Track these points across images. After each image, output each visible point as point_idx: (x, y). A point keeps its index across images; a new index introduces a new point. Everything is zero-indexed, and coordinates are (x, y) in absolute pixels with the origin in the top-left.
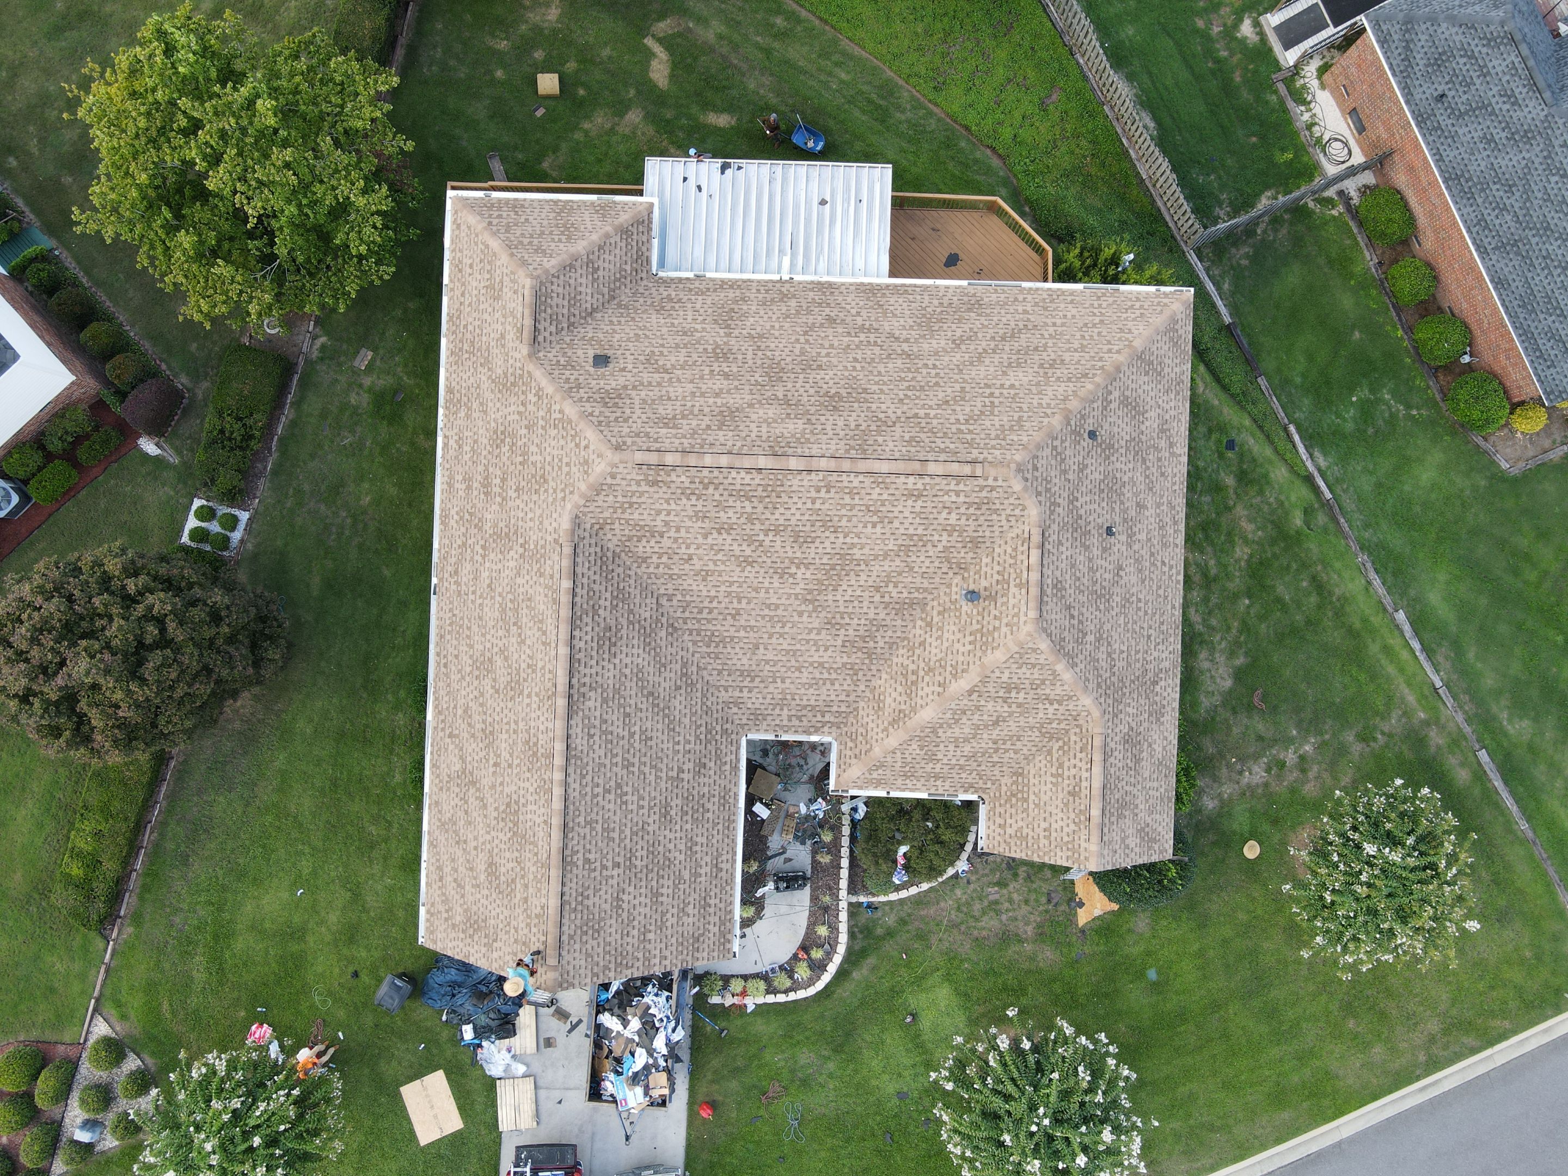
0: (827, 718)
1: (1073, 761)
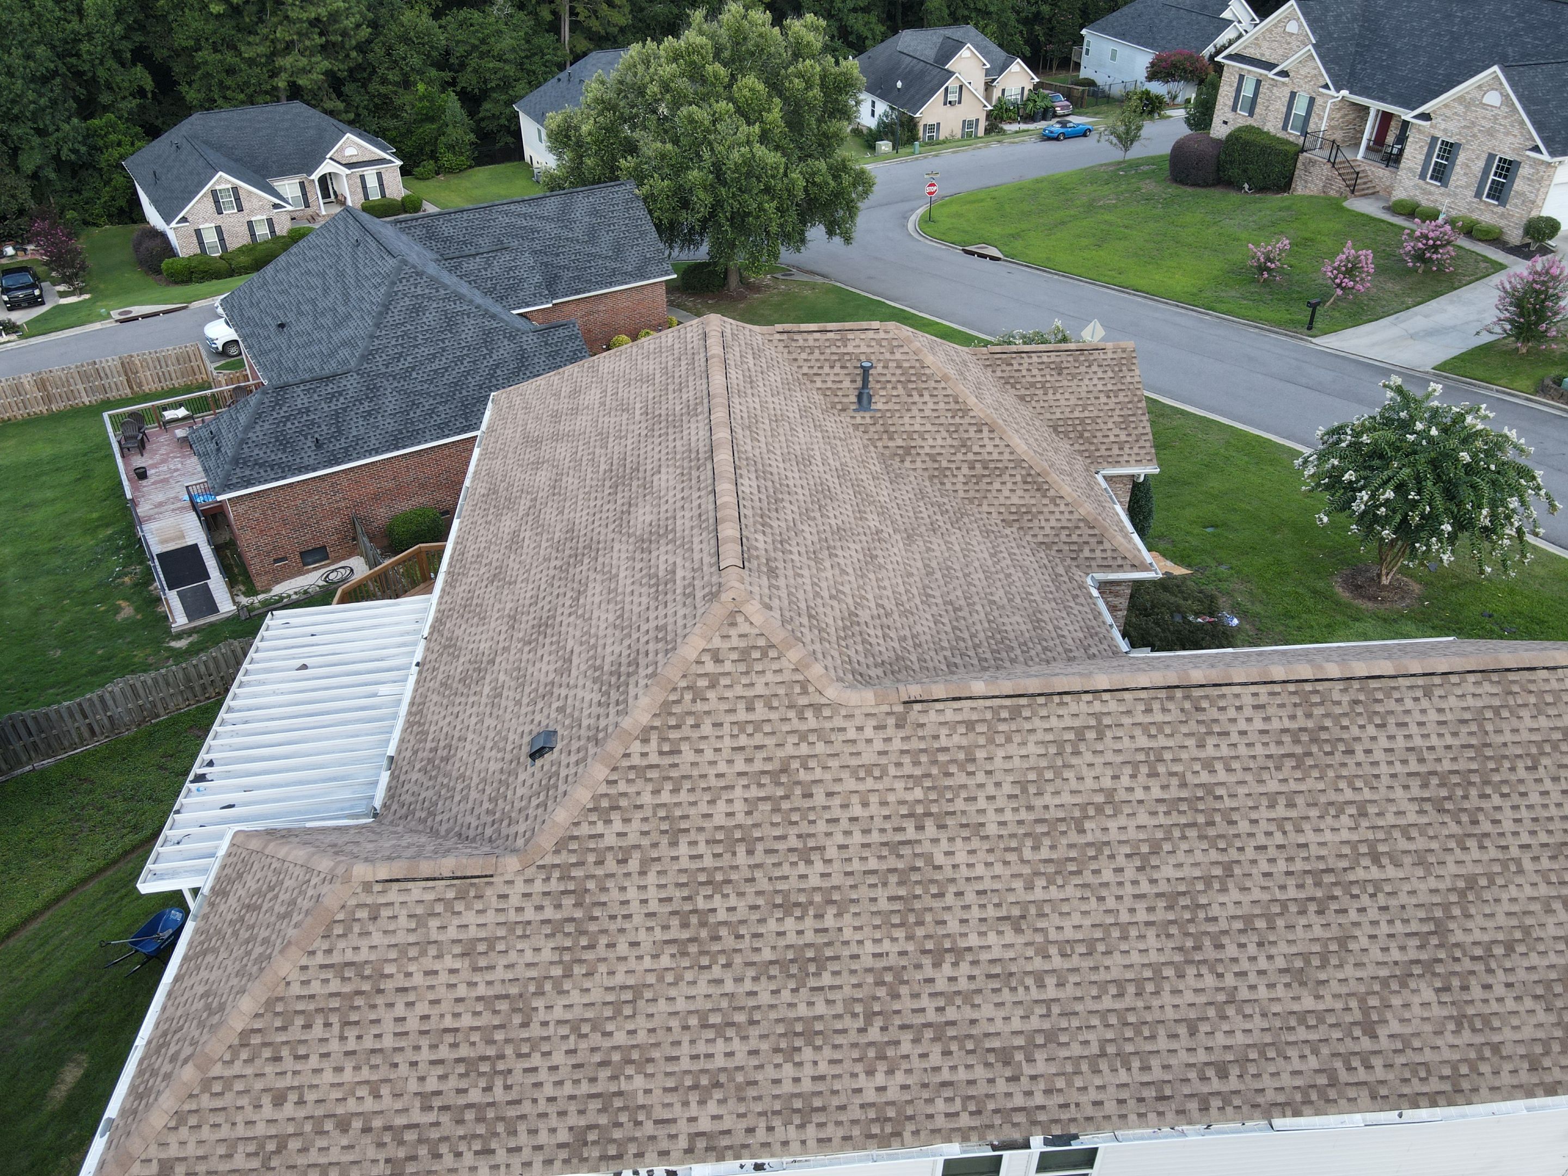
0: (1062, 571)
1: (1024, 373)
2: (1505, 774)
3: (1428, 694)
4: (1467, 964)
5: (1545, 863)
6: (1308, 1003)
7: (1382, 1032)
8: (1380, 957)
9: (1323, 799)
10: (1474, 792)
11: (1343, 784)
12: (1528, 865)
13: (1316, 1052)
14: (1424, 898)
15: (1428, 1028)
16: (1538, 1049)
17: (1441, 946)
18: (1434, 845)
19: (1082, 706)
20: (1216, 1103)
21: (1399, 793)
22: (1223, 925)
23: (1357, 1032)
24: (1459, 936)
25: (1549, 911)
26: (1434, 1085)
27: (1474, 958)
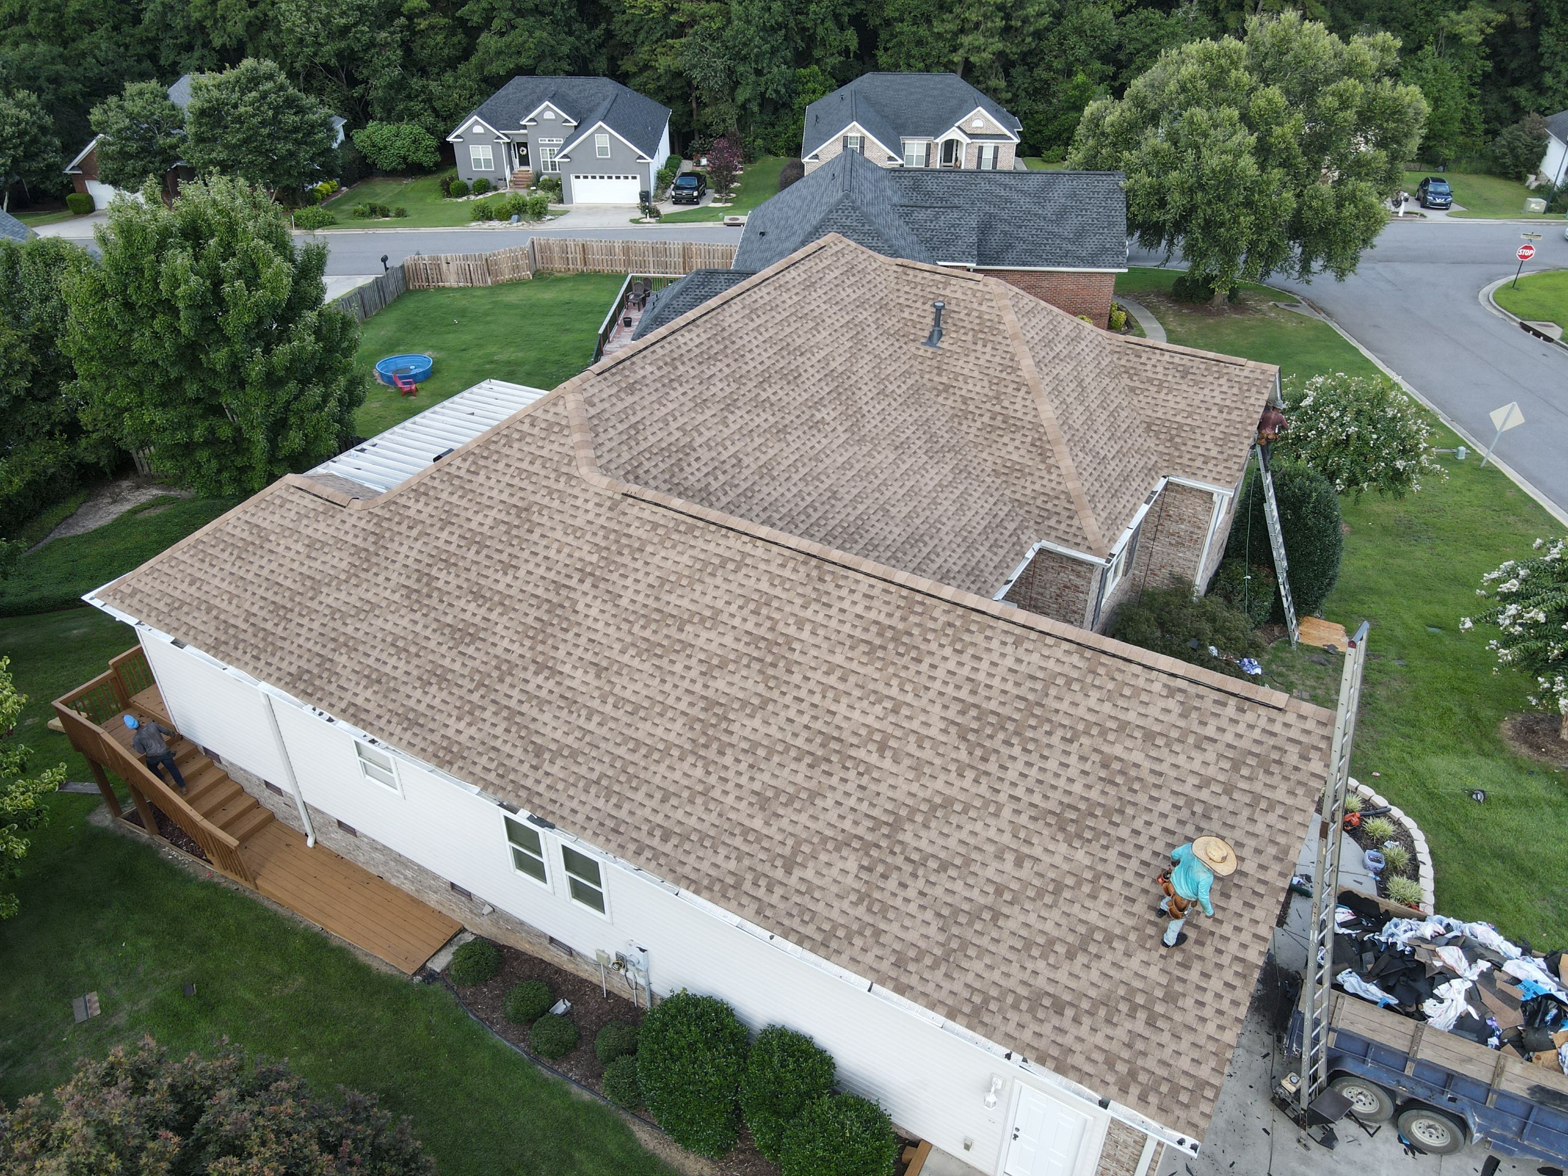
0: (1011, 526)
2: (1039, 734)
3: (1017, 644)
4: (899, 860)
5: (1023, 819)
6: (757, 824)
7: (797, 872)
8: (834, 820)
9: (871, 686)
10: (1001, 736)
11: (895, 682)
12: (1007, 813)
13: (739, 859)
14: (899, 795)
15: (835, 889)
16: (912, 953)
17: (887, 836)
18: (938, 761)
19: (735, 542)
20: (648, 854)
21: (937, 709)
22: (734, 740)
23: (779, 863)
24: (907, 837)
25: (999, 857)
26: (809, 930)
27: (908, 859)
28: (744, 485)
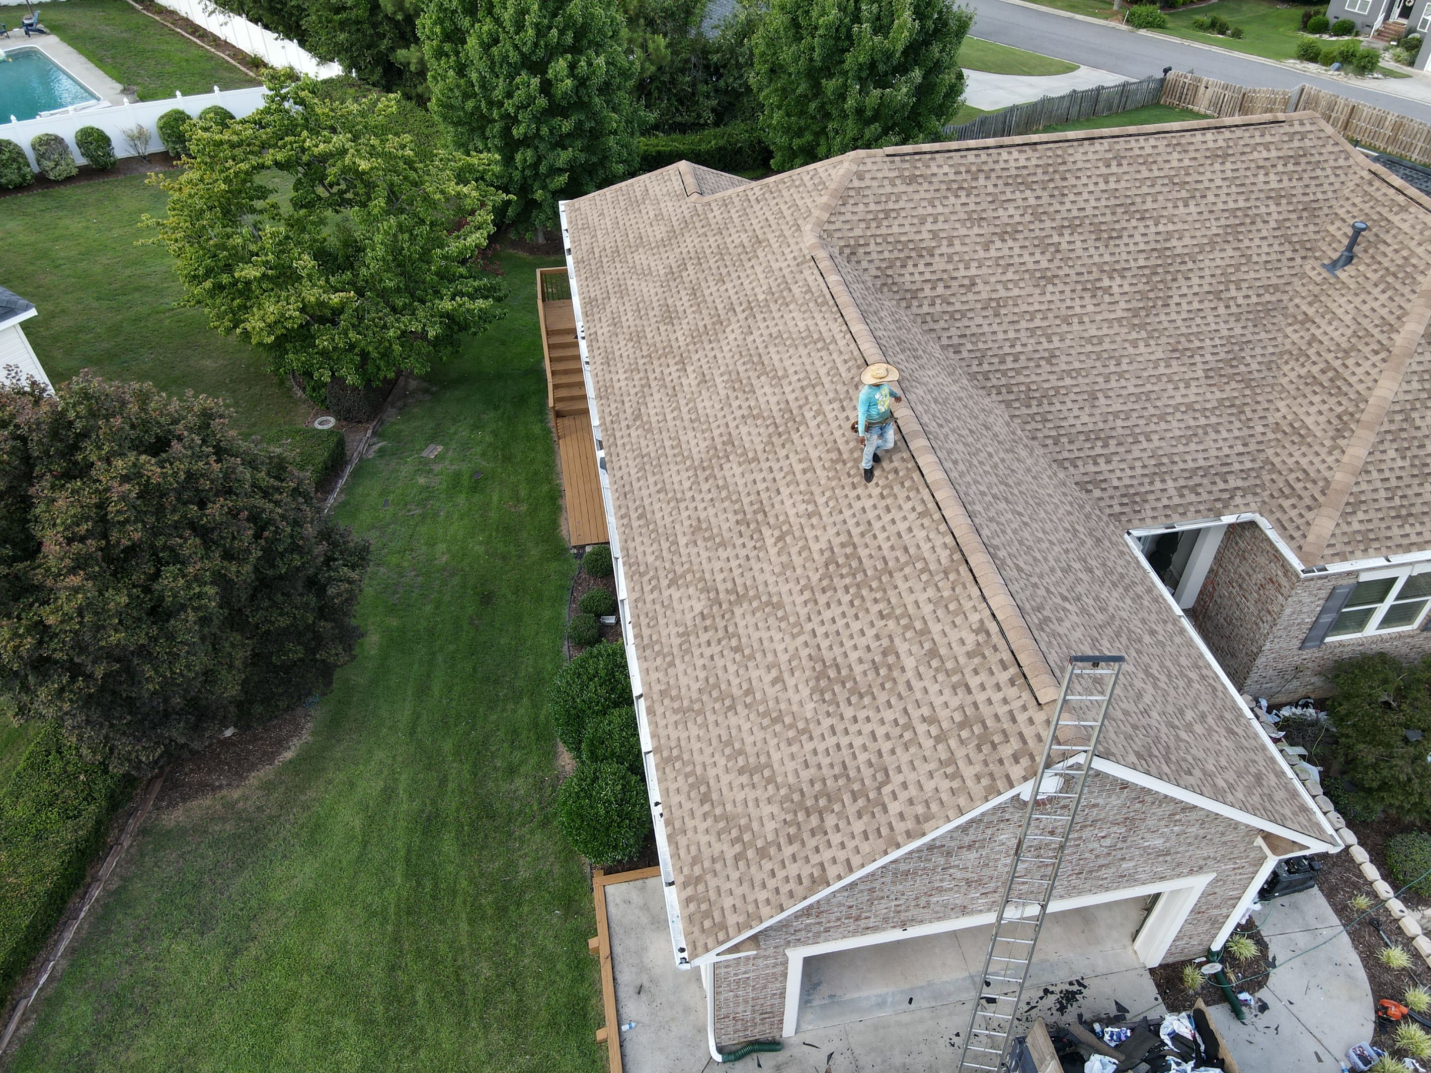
2: (870, 597)
3: (921, 515)
4: (721, 624)
5: (804, 653)
6: (682, 541)
7: (672, 590)
8: (717, 568)
9: (813, 488)
10: (848, 581)
11: (828, 494)
12: (800, 640)
13: (657, 558)
14: (760, 578)
15: (678, 616)
16: (674, 693)
17: (730, 602)
18: (799, 571)
19: (836, 327)
20: (625, 521)
21: (831, 531)
22: (719, 475)
23: (670, 576)
24: (738, 611)
25: (769, 668)
26: (646, 632)
27: (726, 627)
28: (958, 306)
